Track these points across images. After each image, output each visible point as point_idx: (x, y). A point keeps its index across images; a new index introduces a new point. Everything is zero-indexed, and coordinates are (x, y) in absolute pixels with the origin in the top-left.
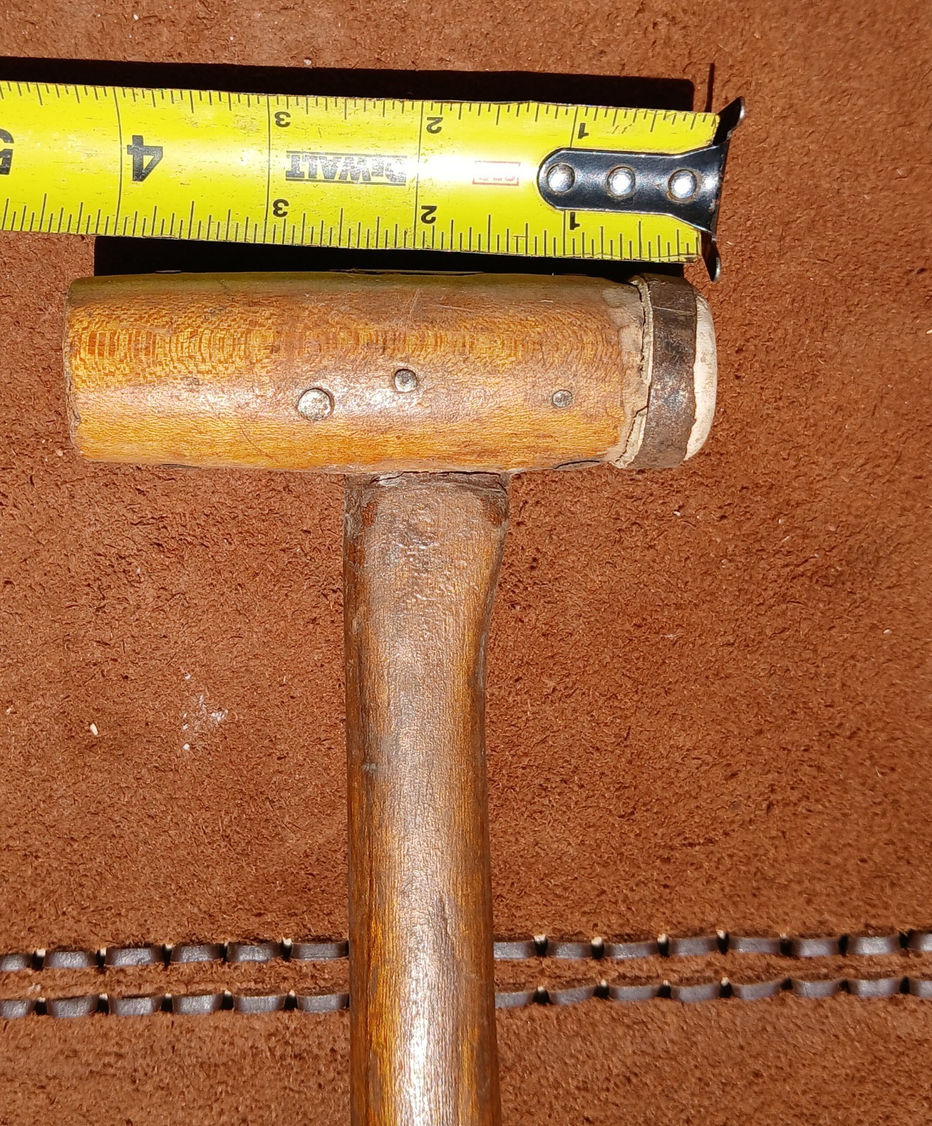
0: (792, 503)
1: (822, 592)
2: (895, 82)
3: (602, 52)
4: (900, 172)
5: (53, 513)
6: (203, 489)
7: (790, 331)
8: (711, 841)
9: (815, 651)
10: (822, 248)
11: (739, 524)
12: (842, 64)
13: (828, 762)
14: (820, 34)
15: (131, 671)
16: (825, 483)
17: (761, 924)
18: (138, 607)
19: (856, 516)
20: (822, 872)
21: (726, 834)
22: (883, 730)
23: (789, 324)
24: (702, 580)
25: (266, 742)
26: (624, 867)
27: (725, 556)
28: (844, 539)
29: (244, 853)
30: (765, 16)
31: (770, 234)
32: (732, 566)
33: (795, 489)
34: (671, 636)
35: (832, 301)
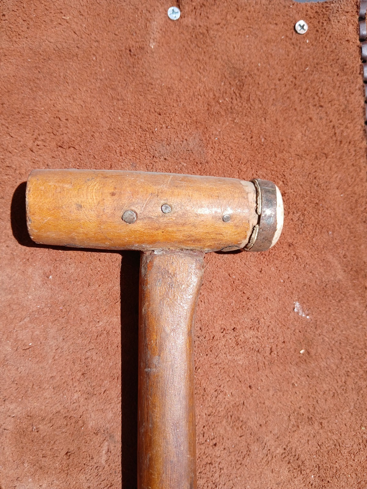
0: (214, 97)
1: (246, 87)
2: (62, 60)
3: (47, 165)
4: (94, 58)
5: (223, 371)
6: (212, 313)
7: (152, 96)
8: (334, 127)
9: (267, 90)
10: (122, 85)
11: (222, 116)
12: (54, 79)
13: (305, 86)
14: (43, 86)
15: (280, 339)
16: (206, 86)
17: (361, 110)
18: (257, 337)
19: (218, 75)
20: (342, 89)
21: (331, 121)
22: (293, 68)
23: (149, 97)
24: (243, 129)
25: (305, 287)
26: (344, 157)
27: (233, 121)
28: (227, 80)
29: (345, 295)
30: (36, 106)
31: (116, 104)
32: (237, 118)
33: (209, 96)
34: (263, 140)
35: (141, 82)
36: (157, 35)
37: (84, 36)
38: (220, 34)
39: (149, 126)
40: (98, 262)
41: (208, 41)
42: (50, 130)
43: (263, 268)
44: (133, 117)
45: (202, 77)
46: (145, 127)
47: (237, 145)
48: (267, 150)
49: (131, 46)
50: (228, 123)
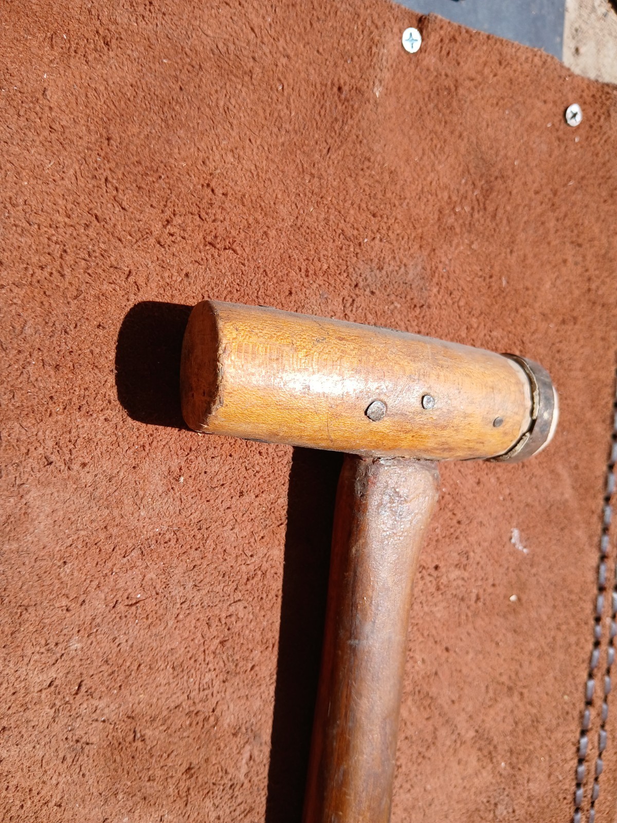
0: (449, 201)
1: (494, 194)
2: (223, 76)
4: (280, 88)
7: (367, 182)
8: (589, 279)
9: (519, 205)
10: (320, 150)
11: (456, 234)
12: (207, 109)
13: (564, 210)
14: (186, 119)
15: (490, 581)
16: (441, 179)
18: (463, 579)
19: (460, 165)
20: (606, 224)
21: (587, 270)
23: (362, 181)
24: (481, 261)
25: (527, 508)
26: (594, 325)
27: (470, 246)
28: (470, 176)
29: (569, 520)
30: (170, 155)
31: (309, 182)
32: (475, 243)
33: (442, 198)
34: (504, 283)
35: (353, 152)
36: (387, 75)
37: (265, 40)
38: (472, 97)
39: (355, 232)
40: (258, 455)
41: (455, 104)
42: (195, 209)
43: (481, 479)
44: (332, 211)
45: (437, 162)
46: (350, 232)
47: (471, 285)
48: (508, 299)
49: (342, 82)
50: (462, 248)
